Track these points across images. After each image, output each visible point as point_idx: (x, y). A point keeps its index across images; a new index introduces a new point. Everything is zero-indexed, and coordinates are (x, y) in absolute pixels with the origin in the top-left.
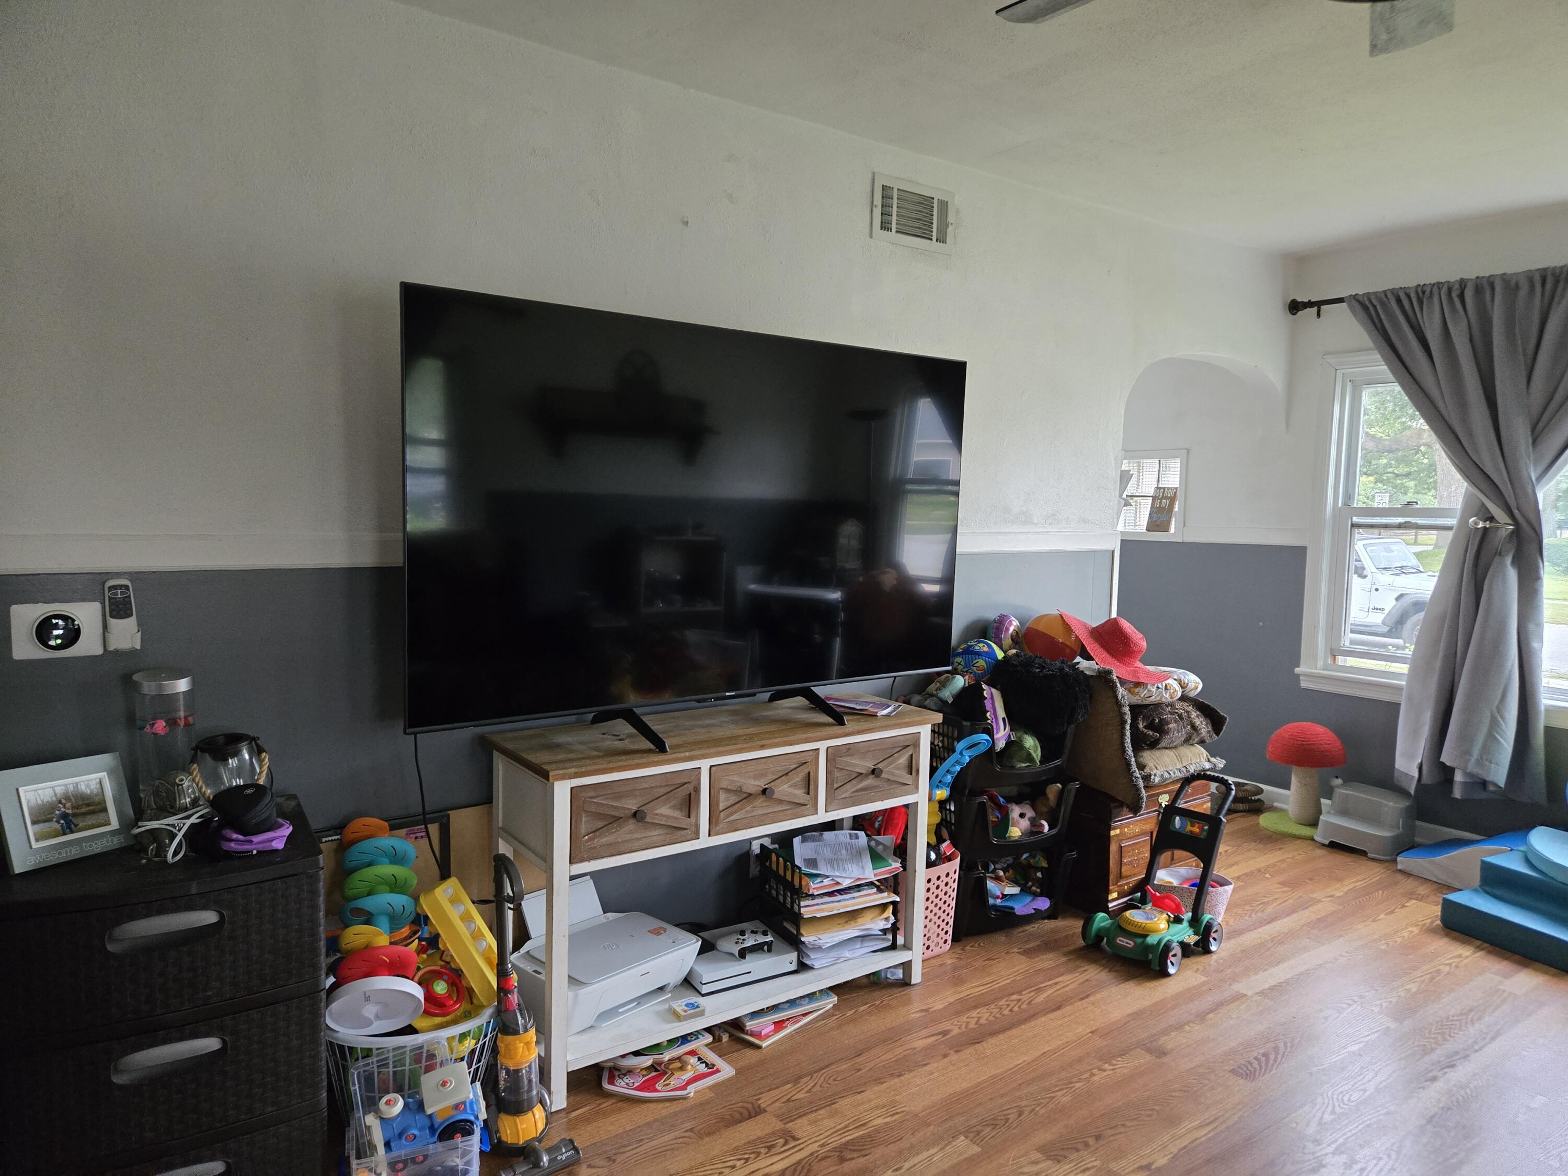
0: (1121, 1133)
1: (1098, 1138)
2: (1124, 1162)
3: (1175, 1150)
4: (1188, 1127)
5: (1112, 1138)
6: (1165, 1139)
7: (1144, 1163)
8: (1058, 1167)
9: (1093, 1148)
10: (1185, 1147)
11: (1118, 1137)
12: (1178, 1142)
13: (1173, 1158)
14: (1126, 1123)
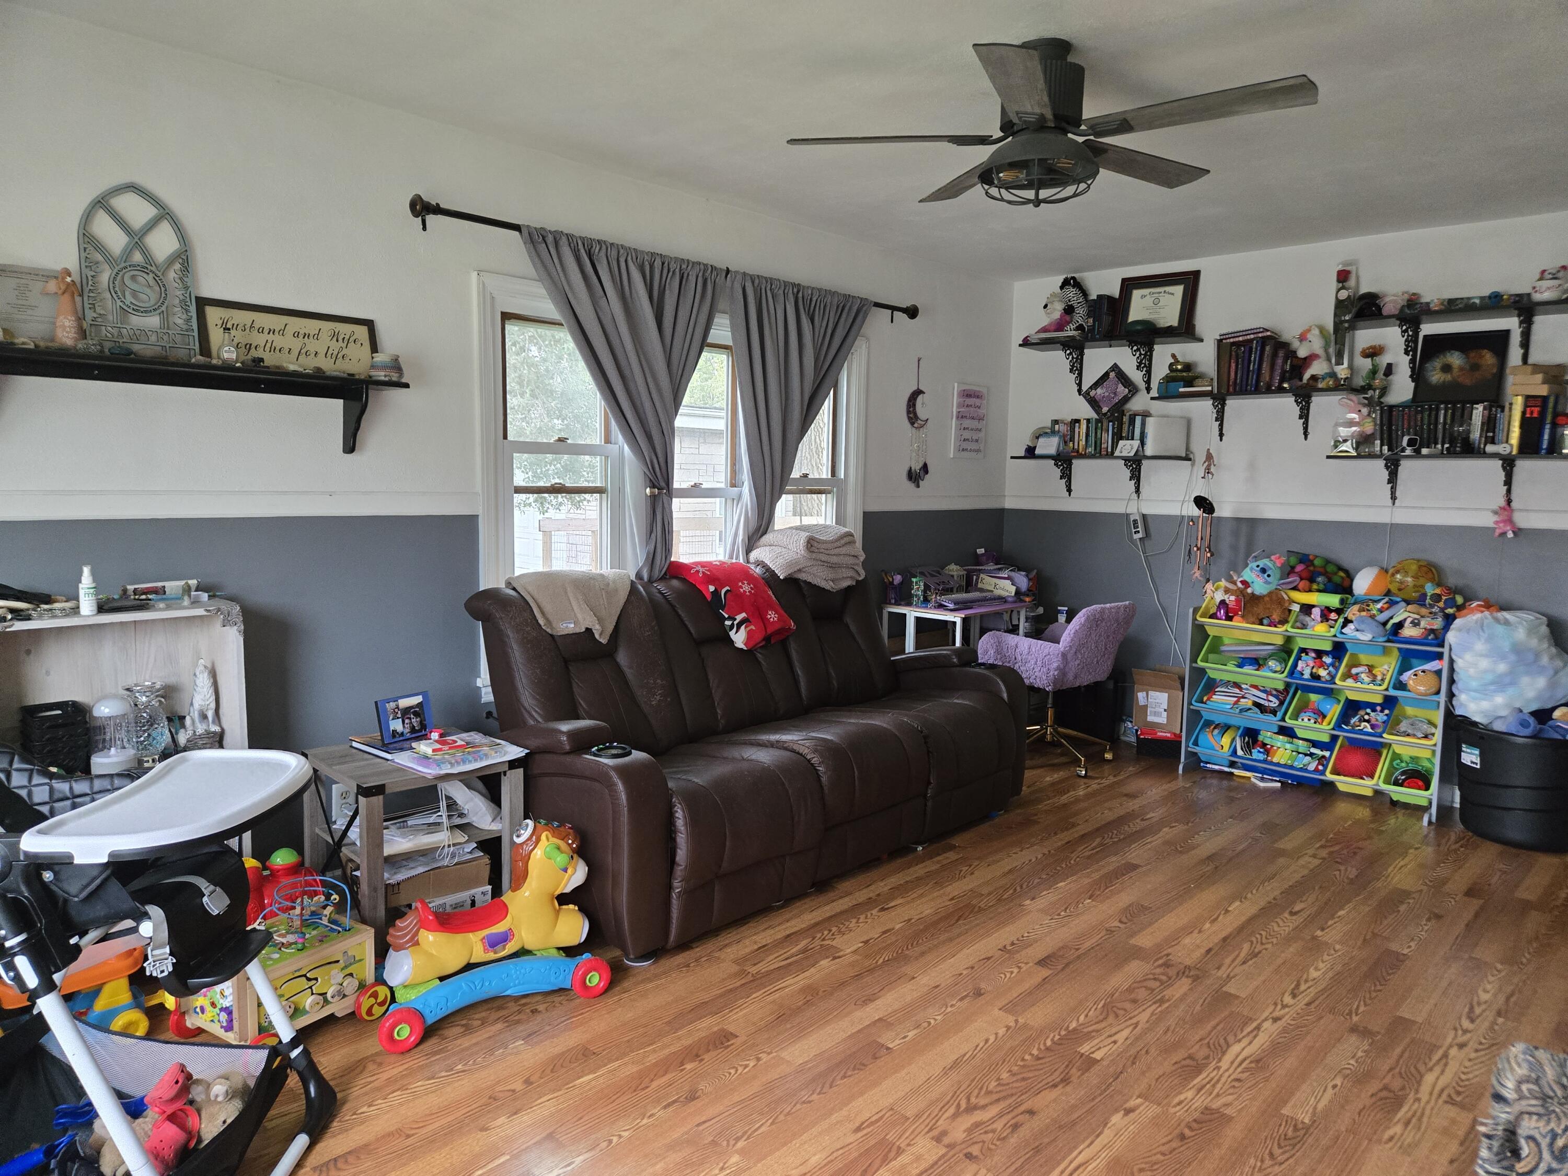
0: (1164, 1144)
1: (1182, 1137)
2: (1150, 1114)
3: (1106, 1131)
4: (1098, 1161)
5: (1170, 1137)
6: (1118, 1144)
7: (1132, 1115)
8: (1205, 1103)
9: (1183, 1125)
10: (1098, 1136)
11: (1164, 1140)
12: (1105, 1142)
13: (1107, 1124)
14: (1162, 1158)
